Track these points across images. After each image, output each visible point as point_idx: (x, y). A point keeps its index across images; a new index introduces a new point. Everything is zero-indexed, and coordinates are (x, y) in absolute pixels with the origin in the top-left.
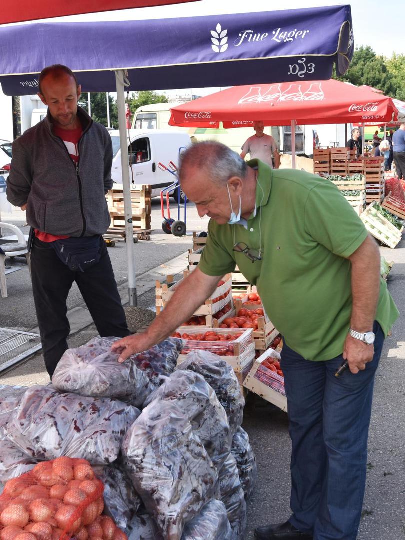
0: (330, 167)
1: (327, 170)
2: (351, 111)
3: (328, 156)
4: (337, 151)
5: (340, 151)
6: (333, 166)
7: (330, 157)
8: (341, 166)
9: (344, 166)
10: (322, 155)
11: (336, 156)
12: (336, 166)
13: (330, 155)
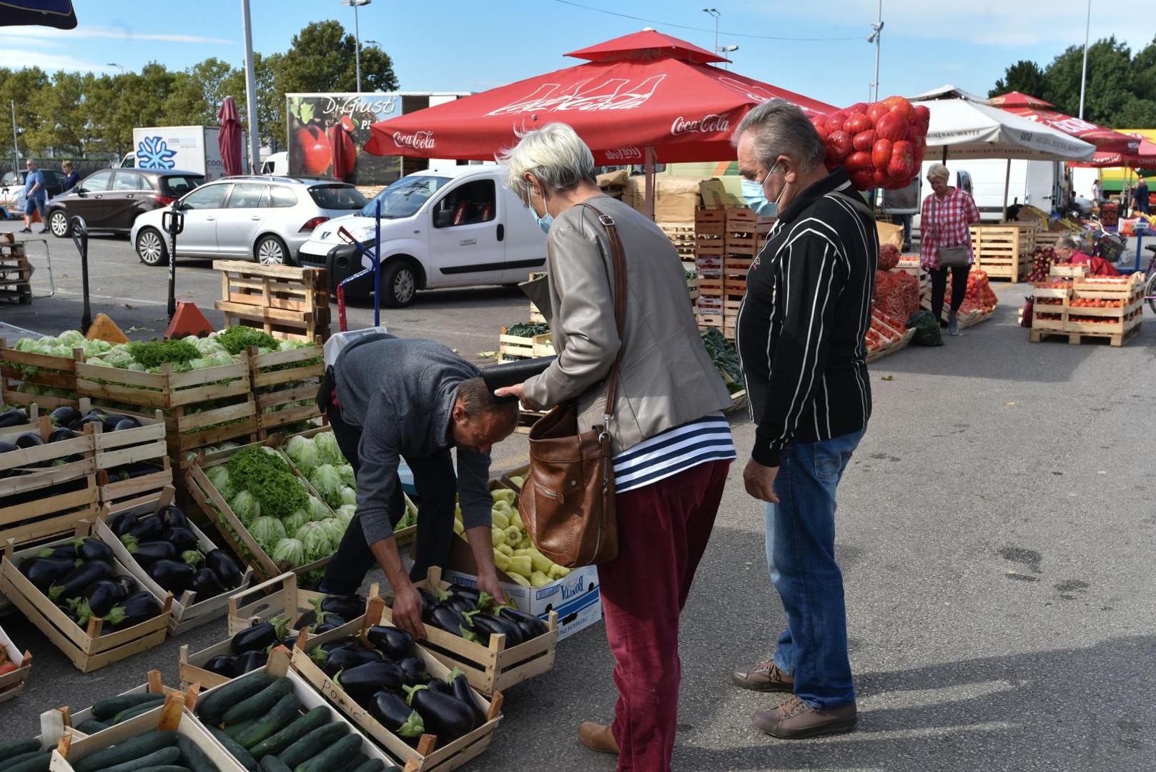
0: (725, 245)
1: (719, 251)
2: (676, 131)
3: (723, 224)
4: (739, 215)
5: (744, 215)
6: (731, 245)
7: (725, 227)
8: (745, 246)
9: (750, 246)
10: (711, 222)
11: (737, 225)
12: (738, 246)
13: (725, 222)
